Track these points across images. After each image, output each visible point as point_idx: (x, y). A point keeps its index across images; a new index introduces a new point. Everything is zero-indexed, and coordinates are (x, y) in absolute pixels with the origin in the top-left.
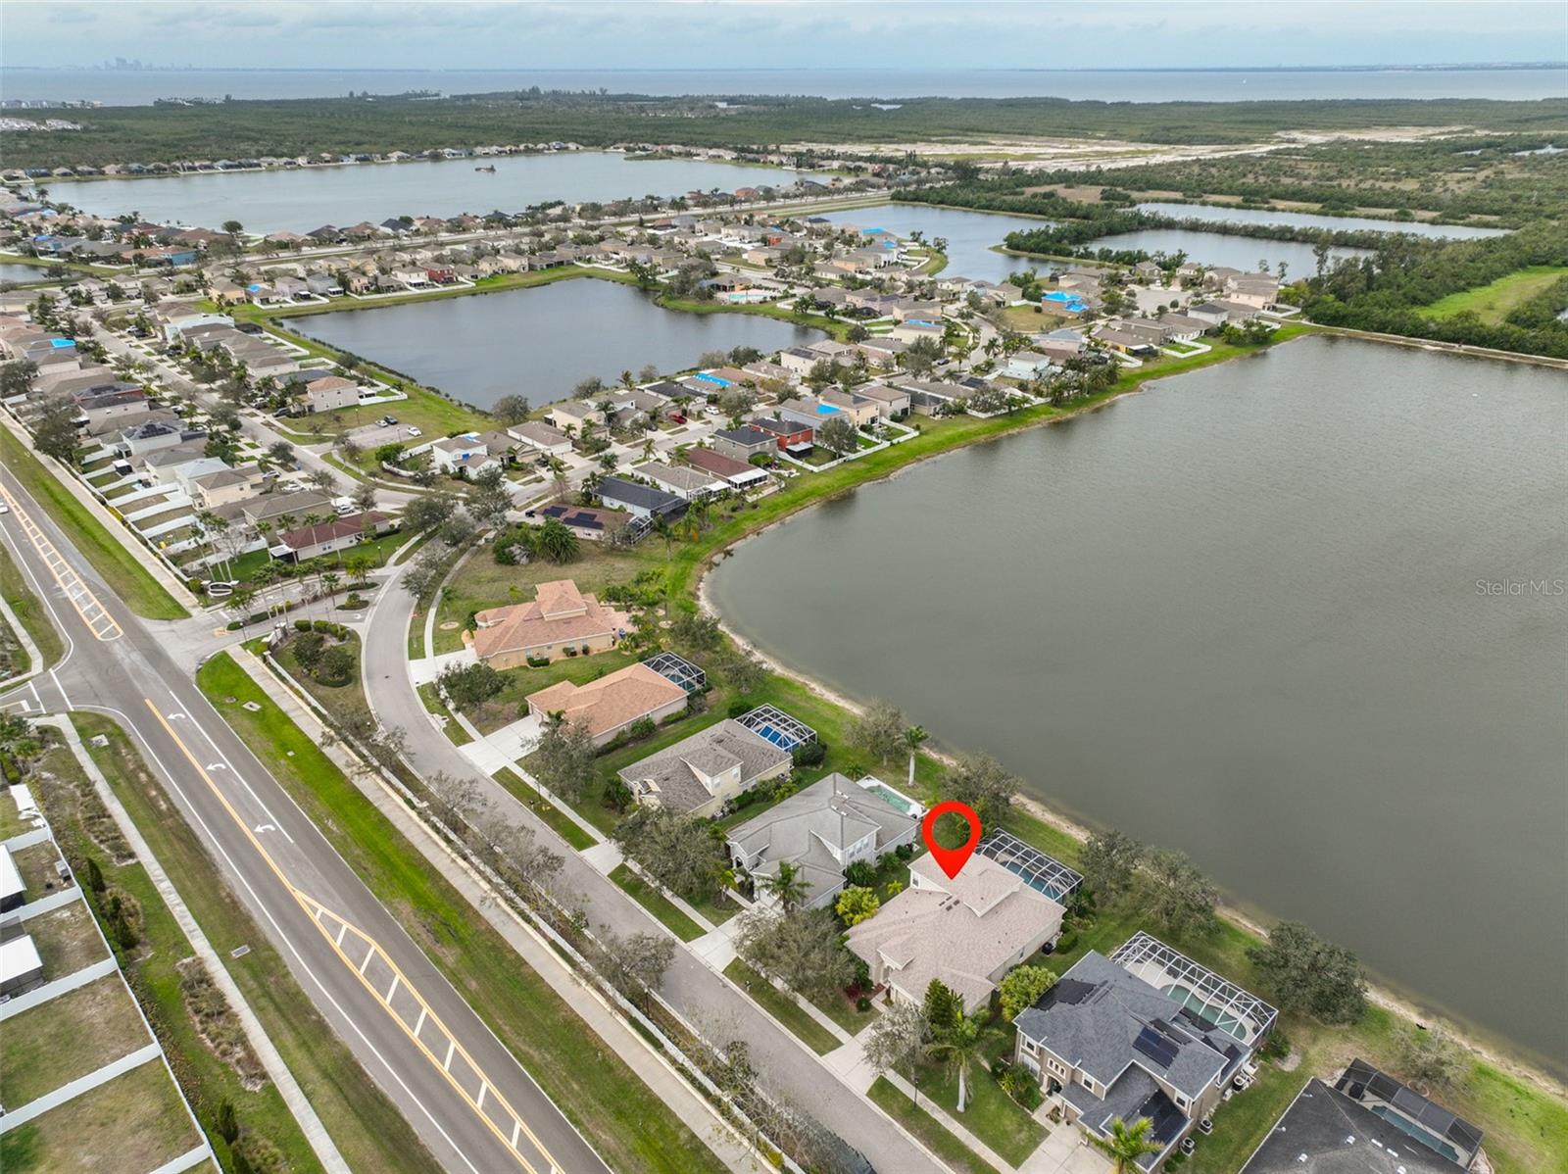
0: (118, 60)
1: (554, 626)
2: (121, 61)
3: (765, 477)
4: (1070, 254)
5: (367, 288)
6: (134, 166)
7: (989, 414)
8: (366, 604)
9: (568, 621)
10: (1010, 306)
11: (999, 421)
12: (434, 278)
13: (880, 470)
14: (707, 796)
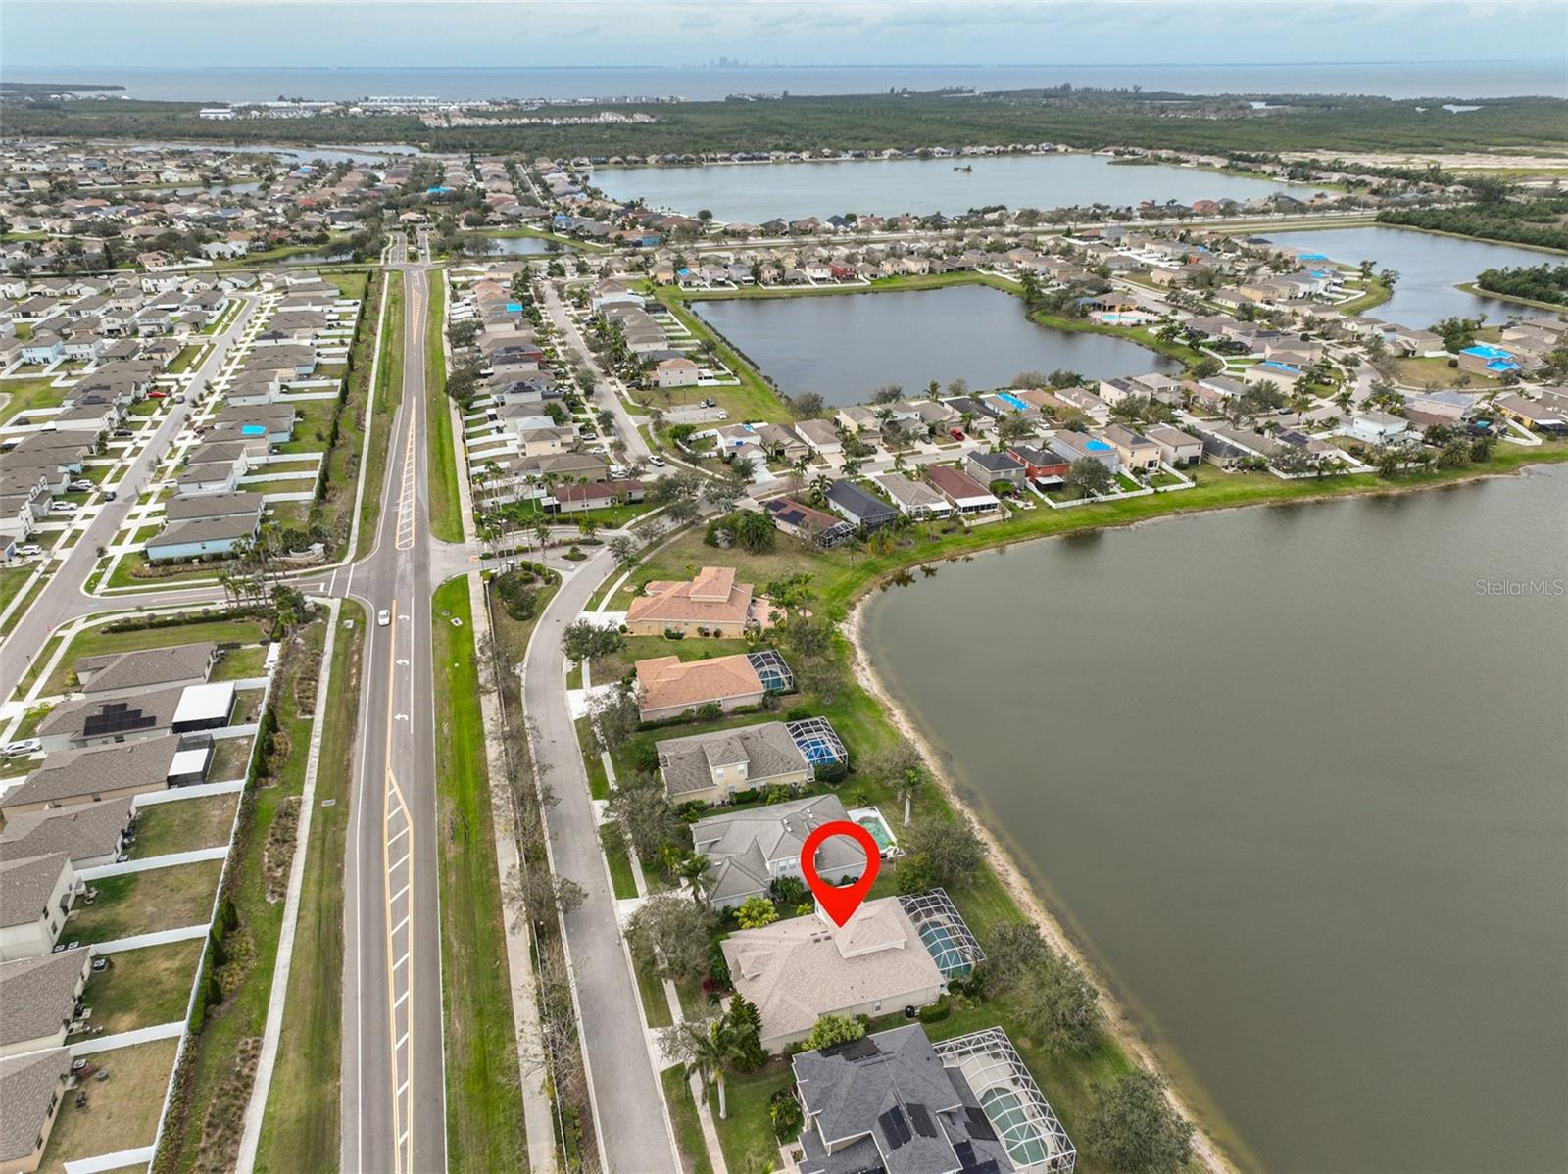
0: (722, 58)
1: (696, 606)
2: (723, 59)
3: (994, 505)
4: (1557, 300)
5: (775, 280)
6: (670, 156)
7: (1290, 476)
8: (584, 557)
9: (709, 605)
10: (1423, 357)
11: (1303, 484)
12: (837, 275)
13: (1126, 517)
14: (710, 782)
